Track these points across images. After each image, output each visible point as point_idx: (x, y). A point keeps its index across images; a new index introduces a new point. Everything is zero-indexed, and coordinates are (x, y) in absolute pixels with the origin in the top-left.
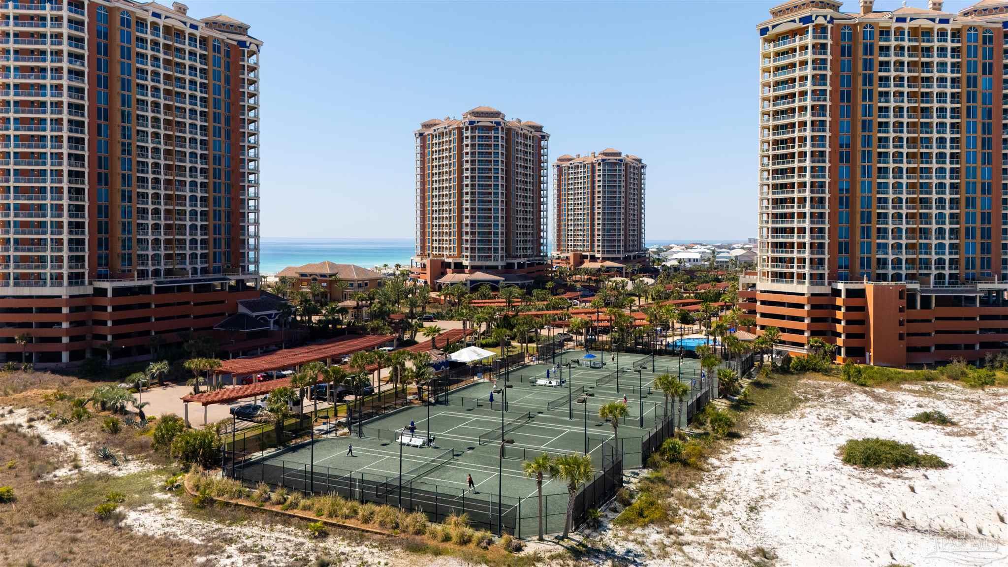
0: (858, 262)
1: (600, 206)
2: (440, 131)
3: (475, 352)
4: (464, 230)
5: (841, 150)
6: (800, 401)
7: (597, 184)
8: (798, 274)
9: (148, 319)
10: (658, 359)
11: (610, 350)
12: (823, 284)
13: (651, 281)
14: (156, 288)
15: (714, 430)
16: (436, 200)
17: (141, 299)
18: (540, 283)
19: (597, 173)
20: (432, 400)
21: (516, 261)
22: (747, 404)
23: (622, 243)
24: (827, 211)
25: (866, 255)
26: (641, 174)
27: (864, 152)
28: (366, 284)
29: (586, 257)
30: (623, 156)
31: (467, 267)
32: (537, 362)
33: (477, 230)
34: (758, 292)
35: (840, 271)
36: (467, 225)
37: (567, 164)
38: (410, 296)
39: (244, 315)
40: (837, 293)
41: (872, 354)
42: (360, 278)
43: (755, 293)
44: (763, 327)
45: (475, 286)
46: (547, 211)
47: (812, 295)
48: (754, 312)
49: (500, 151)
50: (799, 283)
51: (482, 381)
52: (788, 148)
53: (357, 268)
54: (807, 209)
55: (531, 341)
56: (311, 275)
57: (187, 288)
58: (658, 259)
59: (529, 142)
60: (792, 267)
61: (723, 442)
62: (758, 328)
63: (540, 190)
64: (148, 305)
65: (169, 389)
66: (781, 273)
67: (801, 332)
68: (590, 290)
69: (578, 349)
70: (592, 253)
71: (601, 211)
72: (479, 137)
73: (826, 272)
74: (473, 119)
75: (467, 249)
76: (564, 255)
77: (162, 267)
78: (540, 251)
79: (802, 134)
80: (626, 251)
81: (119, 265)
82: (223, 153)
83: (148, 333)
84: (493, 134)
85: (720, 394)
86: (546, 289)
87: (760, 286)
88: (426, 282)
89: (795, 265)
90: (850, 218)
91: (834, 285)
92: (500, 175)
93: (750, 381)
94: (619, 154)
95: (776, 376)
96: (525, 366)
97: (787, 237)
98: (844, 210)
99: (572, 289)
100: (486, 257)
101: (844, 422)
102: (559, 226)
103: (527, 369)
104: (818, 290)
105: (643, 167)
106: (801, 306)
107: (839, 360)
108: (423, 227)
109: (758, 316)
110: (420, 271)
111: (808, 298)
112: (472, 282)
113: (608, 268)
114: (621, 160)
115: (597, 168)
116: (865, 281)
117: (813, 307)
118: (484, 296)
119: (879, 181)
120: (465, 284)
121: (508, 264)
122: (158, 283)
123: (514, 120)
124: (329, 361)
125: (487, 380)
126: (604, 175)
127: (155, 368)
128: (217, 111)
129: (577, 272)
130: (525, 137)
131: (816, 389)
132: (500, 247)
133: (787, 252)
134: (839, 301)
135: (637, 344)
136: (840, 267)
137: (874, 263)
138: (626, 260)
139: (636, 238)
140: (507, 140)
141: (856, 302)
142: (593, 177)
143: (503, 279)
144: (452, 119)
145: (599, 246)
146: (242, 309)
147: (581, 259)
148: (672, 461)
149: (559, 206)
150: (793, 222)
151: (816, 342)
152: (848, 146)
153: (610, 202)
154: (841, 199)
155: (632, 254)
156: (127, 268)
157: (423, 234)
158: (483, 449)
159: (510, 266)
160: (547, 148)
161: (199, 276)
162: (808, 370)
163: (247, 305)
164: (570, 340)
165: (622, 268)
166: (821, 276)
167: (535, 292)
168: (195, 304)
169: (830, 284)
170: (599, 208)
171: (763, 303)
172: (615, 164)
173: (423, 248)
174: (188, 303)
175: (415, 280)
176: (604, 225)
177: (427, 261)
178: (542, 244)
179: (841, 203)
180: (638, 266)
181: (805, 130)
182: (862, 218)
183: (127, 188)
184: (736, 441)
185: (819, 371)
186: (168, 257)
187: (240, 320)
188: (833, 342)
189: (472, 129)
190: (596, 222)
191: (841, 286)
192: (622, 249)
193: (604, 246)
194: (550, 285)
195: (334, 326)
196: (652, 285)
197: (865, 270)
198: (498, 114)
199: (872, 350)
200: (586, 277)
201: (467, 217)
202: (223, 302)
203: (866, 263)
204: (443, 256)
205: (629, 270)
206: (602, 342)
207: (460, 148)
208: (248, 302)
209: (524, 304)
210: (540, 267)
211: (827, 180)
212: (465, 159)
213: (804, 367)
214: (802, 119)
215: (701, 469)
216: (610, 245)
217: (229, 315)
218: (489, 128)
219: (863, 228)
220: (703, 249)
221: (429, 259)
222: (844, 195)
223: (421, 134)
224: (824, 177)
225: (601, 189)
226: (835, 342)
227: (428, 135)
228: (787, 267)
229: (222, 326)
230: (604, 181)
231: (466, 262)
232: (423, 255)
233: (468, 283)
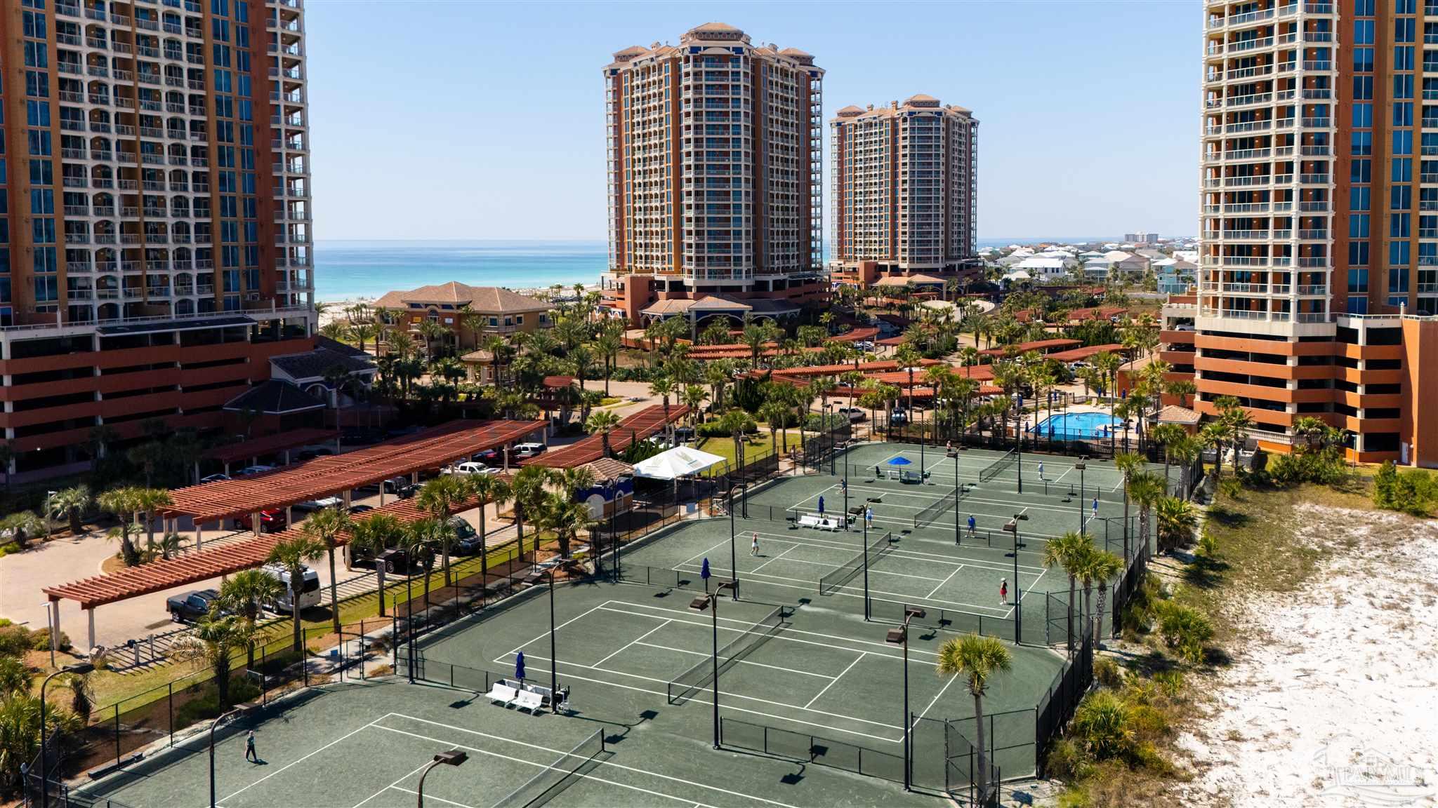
0: (1385, 279)
1: (907, 186)
2: (644, 64)
3: (685, 457)
4: (686, 228)
5: (1357, 74)
6: (1314, 556)
7: (901, 152)
8: (1275, 302)
9: (90, 397)
10: (1026, 458)
11: (935, 442)
12: (1321, 320)
13: (988, 306)
14: (101, 339)
15: (1170, 645)
16: (639, 180)
17: (74, 360)
18: (810, 315)
19: (901, 135)
20: (590, 567)
21: (770, 279)
22: (1214, 567)
23: (941, 246)
24: (1331, 186)
25: (1399, 266)
26: (971, 135)
27: (1399, 78)
28: (519, 320)
29: (884, 268)
30: (942, 106)
31: (690, 288)
32: (800, 471)
33: (706, 228)
34: (1198, 334)
35: (1351, 295)
36: (689, 220)
37: (854, 120)
38: (598, 336)
39: (281, 383)
40: (1351, 335)
41: (1414, 446)
42: (508, 310)
43: (1192, 335)
44: (1206, 397)
45: (705, 319)
46: (821, 195)
47: (1302, 339)
48: (1190, 369)
49: (742, 97)
50: (1275, 317)
51: (694, 517)
52: (1259, 72)
53: (505, 292)
54: (1295, 184)
55: (792, 424)
56: (427, 305)
57: (168, 339)
58: (998, 270)
59: (791, 83)
60: (1264, 289)
61: (1194, 679)
62: (1198, 398)
63: (810, 161)
64: (88, 372)
65: (89, 541)
66: (1240, 301)
67: (1281, 406)
68: (894, 326)
69: (876, 441)
70: (893, 262)
71: (907, 195)
72: (707, 73)
73: (1328, 298)
74: (697, 43)
75: (690, 259)
76: (850, 265)
77: (121, 301)
78: (810, 261)
79: (1287, 46)
80: (947, 258)
81: (30, 300)
82: (235, 92)
83: (91, 421)
84: (730, 68)
85: (1160, 548)
86: (821, 324)
87: (1201, 324)
88: (624, 314)
89: (1270, 285)
90: (1372, 200)
91: (1342, 322)
92: (742, 137)
93: (1204, 508)
94: (936, 104)
95: (1247, 494)
96: (781, 480)
97: (1255, 236)
98: (1361, 184)
99: (864, 322)
100: (721, 272)
101: (1425, 610)
102: (841, 219)
103: (782, 487)
104: (1312, 330)
105: (973, 124)
106: (1281, 360)
107: (1352, 456)
108: (620, 223)
109: (1198, 376)
110: (615, 294)
111: (1294, 345)
112: (700, 313)
113: (918, 285)
114: (940, 114)
115: (901, 126)
116: (1402, 314)
117: (1303, 361)
118: (718, 339)
119: (1425, 130)
120: (688, 317)
121: (757, 282)
122: (104, 330)
123: (767, 45)
124: (414, 476)
125: (705, 515)
126: (912, 138)
127: (58, 501)
128: (220, 17)
129: (870, 292)
130: (785, 73)
131: (1338, 526)
132: (744, 255)
133: (1254, 262)
134: (1353, 351)
135: (982, 427)
136: (1352, 288)
137: (1413, 281)
138: (948, 271)
139: (962, 237)
140: (753, 77)
141: (1385, 352)
142: (895, 141)
143: (750, 307)
144: (664, 45)
145: (904, 250)
146: (278, 373)
147: (875, 271)
148: (1103, 754)
149: (841, 187)
150: (1265, 208)
151: (1310, 425)
152: (1369, 67)
153: (922, 180)
154: (1355, 164)
155: (957, 263)
156: (47, 303)
157: (620, 234)
158: (675, 716)
159: (761, 286)
160: (820, 93)
161: (196, 316)
162: (1304, 480)
163: (286, 365)
164: (862, 419)
165: (940, 285)
166: (1318, 306)
167: (801, 331)
168: (185, 367)
169: (1333, 319)
170: (904, 190)
171: (1207, 353)
172: (930, 119)
173: (620, 257)
174: (171, 365)
175: (605, 311)
176: (912, 217)
177: (625, 279)
178: (814, 250)
179: (1355, 172)
180: (967, 281)
181: (1292, 38)
182: (1395, 199)
183: (41, 157)
184: (1221, 672)
185: (1324, 483)
186: (131, 282)
187: (271, 392)
188: (1340, 425)
189: (695, 60)
190: (900, 212)
191: (1356, 323)
192: (941, 255)
193: (912, 251)
194: (826, 317)
195: (446, 399)
196: (989, 312)
197: (1398, 294)
198: (738, 35)
199: (1415, 439)
200: (884, 300)
201: (689, 207)
202: (241, 360)
203: (1399, 280)
204: (652, 271)
205: (953, 289)
206: (922, 427)
207: (677, 93)
208: (288, 360)
209: (782, 352)
210: (810, 287)
211: (1332, 130)
212: (684, 110)
213: (1296, 474)
214: (1287, 18)
215: (1169, 774)
216: (921, 248)
217: (254, 384)
218: (723, 59)
219: (1395, 217)
220: (1061, 252)
221: (628, 275)
222: (1361, 157)
223: (614, 72)
224: (1326, 124)
225: (907, 160)
226: (1345, 425)
227: (625, 72)
228: (1254, 289)
229: (236, 405)
230: (913, 147)
231: (689, 281)
232: (619, 270)
233: (693, 315)
